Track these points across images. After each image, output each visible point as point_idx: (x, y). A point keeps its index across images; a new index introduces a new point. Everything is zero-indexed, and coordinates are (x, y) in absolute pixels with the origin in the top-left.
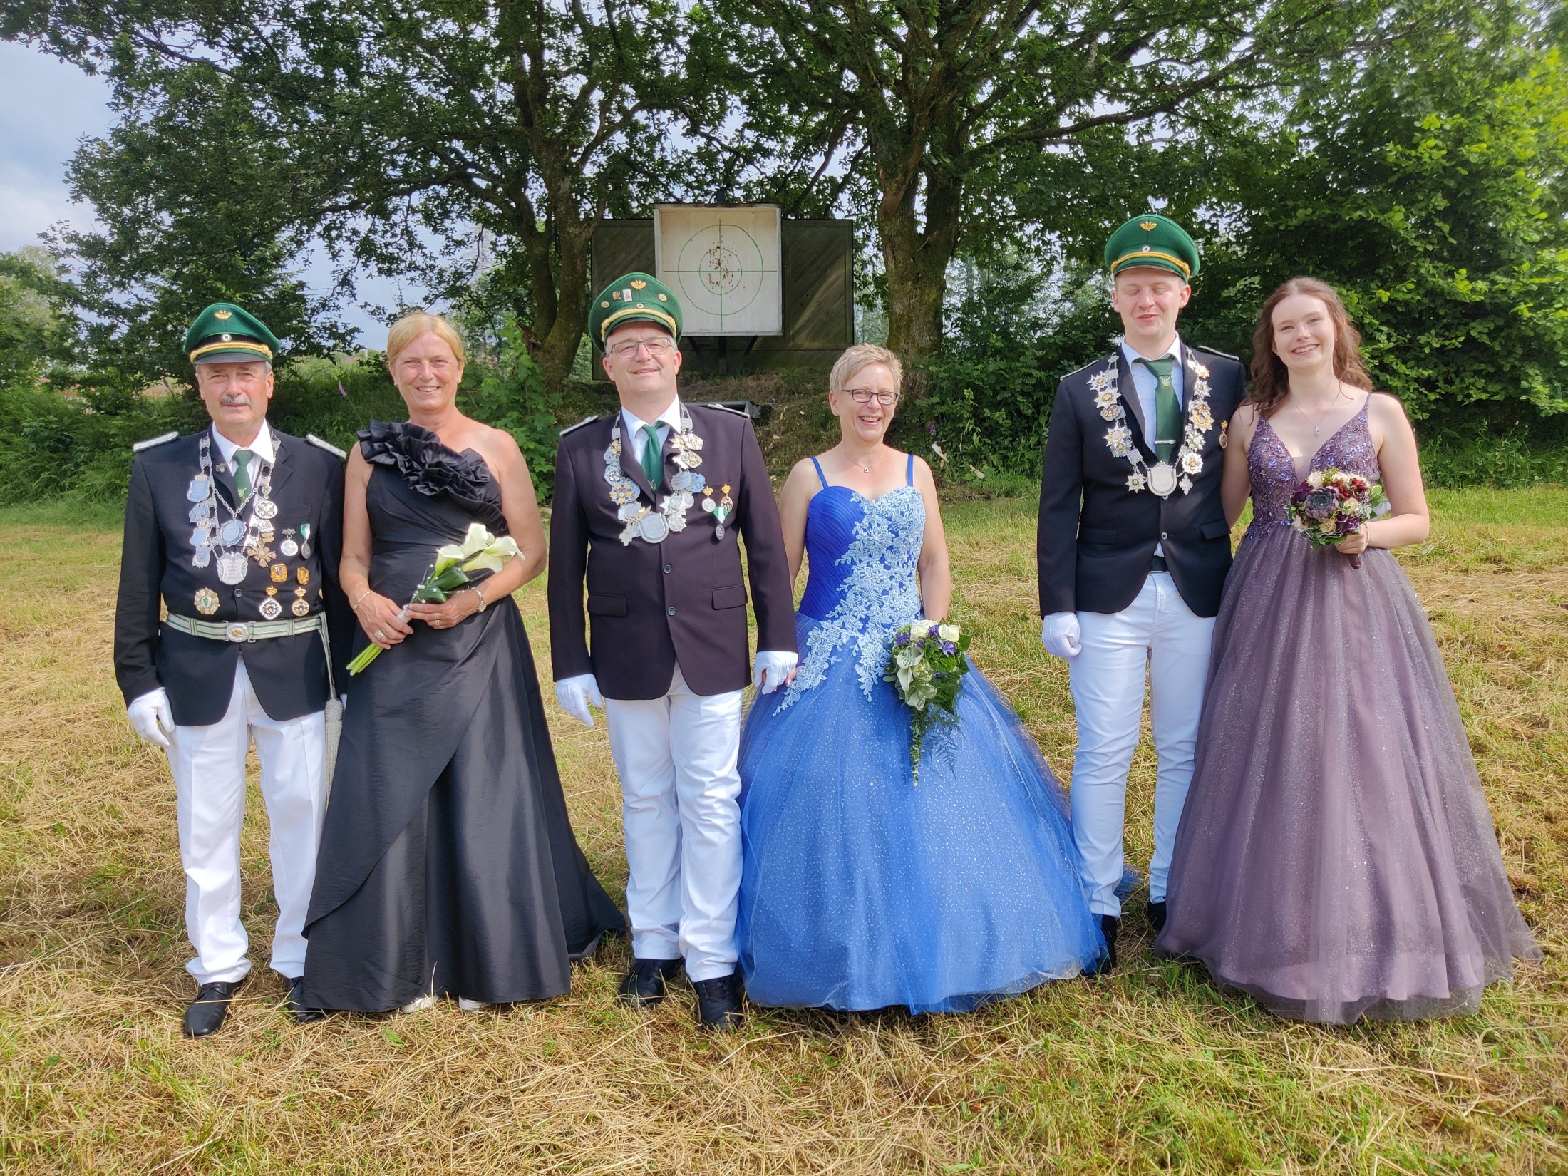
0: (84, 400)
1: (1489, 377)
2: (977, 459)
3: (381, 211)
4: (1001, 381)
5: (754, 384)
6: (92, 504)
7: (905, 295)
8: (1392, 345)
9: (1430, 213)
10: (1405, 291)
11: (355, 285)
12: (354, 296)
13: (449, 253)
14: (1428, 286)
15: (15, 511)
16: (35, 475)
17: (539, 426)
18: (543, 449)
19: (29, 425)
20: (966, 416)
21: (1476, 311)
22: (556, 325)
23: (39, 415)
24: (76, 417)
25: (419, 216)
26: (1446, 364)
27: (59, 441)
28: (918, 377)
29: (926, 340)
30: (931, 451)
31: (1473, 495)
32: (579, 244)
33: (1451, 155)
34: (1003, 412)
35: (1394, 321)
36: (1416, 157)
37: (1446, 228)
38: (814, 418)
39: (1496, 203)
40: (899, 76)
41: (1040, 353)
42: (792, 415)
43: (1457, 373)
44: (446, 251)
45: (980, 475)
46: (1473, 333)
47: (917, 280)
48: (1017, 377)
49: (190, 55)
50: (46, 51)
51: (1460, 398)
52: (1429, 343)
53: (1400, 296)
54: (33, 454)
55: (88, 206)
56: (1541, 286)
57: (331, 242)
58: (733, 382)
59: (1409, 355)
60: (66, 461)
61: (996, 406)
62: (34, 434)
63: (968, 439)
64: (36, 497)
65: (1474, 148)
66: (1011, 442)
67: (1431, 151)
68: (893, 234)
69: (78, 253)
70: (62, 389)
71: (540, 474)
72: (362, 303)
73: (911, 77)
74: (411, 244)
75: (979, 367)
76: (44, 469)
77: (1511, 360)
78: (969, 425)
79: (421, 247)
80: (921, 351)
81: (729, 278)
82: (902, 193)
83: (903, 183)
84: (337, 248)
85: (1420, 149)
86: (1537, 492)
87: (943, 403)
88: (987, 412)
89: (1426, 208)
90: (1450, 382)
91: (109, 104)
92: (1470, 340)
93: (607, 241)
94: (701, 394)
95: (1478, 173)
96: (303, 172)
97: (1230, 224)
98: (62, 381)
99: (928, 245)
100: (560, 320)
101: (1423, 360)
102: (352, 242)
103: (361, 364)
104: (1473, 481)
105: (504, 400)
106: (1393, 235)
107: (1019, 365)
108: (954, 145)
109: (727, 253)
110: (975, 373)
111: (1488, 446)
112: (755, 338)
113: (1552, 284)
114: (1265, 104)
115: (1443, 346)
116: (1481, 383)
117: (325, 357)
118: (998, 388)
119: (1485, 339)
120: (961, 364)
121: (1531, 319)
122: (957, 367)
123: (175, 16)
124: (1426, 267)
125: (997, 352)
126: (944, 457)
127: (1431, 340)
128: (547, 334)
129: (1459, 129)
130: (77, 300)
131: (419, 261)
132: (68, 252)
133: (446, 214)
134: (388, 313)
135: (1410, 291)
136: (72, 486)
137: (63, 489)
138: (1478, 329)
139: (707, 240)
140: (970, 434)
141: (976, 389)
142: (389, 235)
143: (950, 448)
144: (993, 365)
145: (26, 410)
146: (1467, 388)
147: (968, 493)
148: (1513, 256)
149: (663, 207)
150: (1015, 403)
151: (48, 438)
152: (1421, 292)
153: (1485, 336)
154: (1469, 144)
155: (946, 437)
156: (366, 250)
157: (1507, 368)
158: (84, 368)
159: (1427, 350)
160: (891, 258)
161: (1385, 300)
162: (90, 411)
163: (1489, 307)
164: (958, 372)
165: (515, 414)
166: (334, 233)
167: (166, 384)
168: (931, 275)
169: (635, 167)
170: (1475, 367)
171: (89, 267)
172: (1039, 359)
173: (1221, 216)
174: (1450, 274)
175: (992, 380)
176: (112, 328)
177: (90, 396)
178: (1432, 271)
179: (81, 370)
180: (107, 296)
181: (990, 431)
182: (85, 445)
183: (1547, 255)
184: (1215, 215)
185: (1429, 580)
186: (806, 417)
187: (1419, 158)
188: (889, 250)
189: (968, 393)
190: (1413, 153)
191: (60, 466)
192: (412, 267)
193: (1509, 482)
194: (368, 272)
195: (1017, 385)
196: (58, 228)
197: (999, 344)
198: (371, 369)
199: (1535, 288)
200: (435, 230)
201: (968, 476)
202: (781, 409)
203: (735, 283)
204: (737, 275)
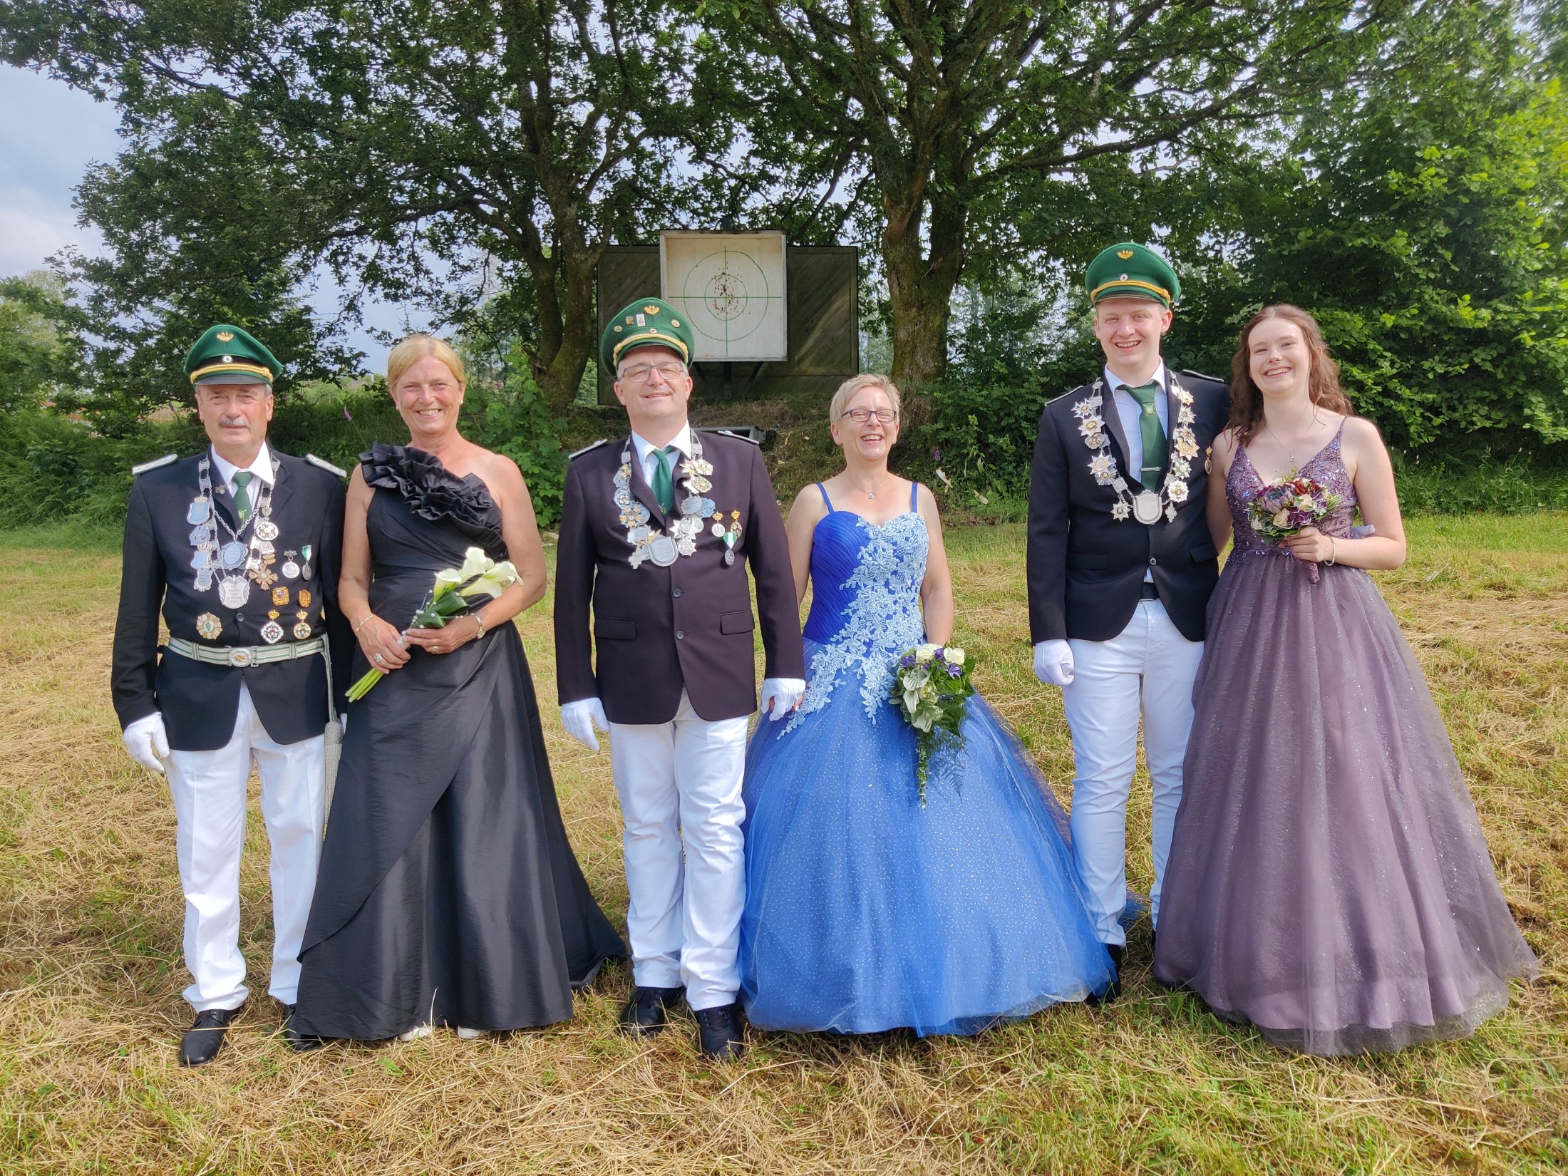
0: (89, 424)
1: (1492, 404)
2: (981, 485)
3: (388, 237)
4: (1005, 407)
5: (759, 409)
6: (96, 528)
7: (910, 321)
8: (1395, 371)
9: (1432, 241)
10: (1408, 317)
11: (361, 310)
12: (360, 321)
13: (455, 279)
14: (1432, 313)
15: (19, 534)
16: (39, 498)
17: (545, 451)
18: (547, 473)
19: (33, 449)
20: (970, 441)
21: (1479, 338)
22: (561, 351)
23: (44, 439)
24: (81, 442)
25: (426, 241)
26: (1450, 391)
27: (64, 464)
28: (922, 403)
29: (930, 366)
30: (935, 476)
31: (1477, 522)
32: (585, 269)
33: (1452, 183)
34: (1007, 438)
35: (1397, 347)
36: (1418, 185)
37: (1448, 256)
38: (819, 442)
39: (1498, 231)
40: (904, 104)
41: (1044, 380)
42: (797, 440)
43: (1460, 400)
44: (453, 277)
45: (984, 501)
46: (1477, 360)
47: (921, 306)
48: (1020, 404)
49: (199, 82)
50: (56, 77)
51: (1463, 425)
52: (1433, 369)
53: (1404, 322)
54: (38, 477)
55: (95, 231)
56: (1543, 314)
57: (338, 267)
58: (737, 408)
59: (1412, 382)
60: (70, 484)
61: (1000, 432)
62: (39, 457)
63: (972, 465)
64: (40, 520)
65: (1475, 177)
66: (1015, 468)
67: (1432, 180)
68: (898, 260)
69: (85, 277)
70: (67, 413)
71: (545, 499)
72: (368, 328)
73: (915, 105)
74: (418, 270)
75: (984, 393)
76: (48, 492)
77: (1514, 387)
78: (973, 451)
79: (427, 272)
80: (926, 377)
81: (734, 304)
82: (907, 220)
83: (908, 210)
84: (344, 273)
85: (1422, 177)
86: (1541, 518)
87: (947, 429)
88: (991, 438)
89: (1428, 235)
90: (1454, 409)
91: (118, 131)
92: (1474, 368)
93: (613, 267)
94: (705, 420)
95: (1479, 202)
96: (310, 197)
97: (1233, 251)
98: (67, 405)
99: (932, 272)
100: (565, 346)
101: (1427, 386)
102: (359, 267)
103: (367, 389)
104: (1477, 508)
105: (509, 425)
106: (1396, 263)
107: (1023, 391)
108: (958, 173)
109: (732, 280)
110: (979, 399)
111: (1492, 473)
112: (760, 364)
113: (1554, 312)
114: (1268, 133)
115: (1447, 373)
116: (1484, 410)
117: (331, 381)
118: (1002, 414)
119: (1488, 367)
120: (965, 390)
121: (1533, 346)
122: (962, 393)
123: (185, 43)
124: (1429, 292)
125: (1001, 378)
126: (948, 482)
127: (1434, 366)
128: (553, 359)
129: (1460, 159)
130: (83, 324)
131: (425, 285)
132: (75, 276)
133: (452, 239)
134: (394, 338)
135: (1414, 316)
136: (76, 509)
137: (67, 512)
138: (1482, 357)
139: (712, 266)
140: (974, 460)
141: (980, 416)
142: (396, 260)
143: (954, 474)
144: (997, 391)
145: (32, 433)
146: (1471, 415)
147: (972, 518)
148: (1515, 284)
149: (669, 234)
150: (1019, 428)
151: (54, 461)
152: (1425, 318)
153: (1488, 364)
154: (1470, 173)
155: (950, 462)
156: (373, 275)
157: (1510, 395)
158: (89, 391)
159: (1431, 376)
160: (895, 285)
161: (1389, 324)
162: (95, 435)
163: (1491, 335)
164: (962, 398)
165: (520, 439)
166: (341, 258)
167: (172, 408)
168: (935, 301)
169: (641, 194)
170: (1479, 394)
171: (96, 291)
172: (1043, 385)
173: (1225, 243)
174: (1453, 301)
175: (997, 405)
176: (119, 352)
177: (96, 420)
178: (1436, 297)
179: (86, 394)
180: (113, 320)
181: (994, 457)
182: (90, 468)
183: (1550, 283)
184: (1218, 242)
185: (1434, 606)
186: (811, 443)
187: (1421, 186)
188: (893, 276)
189: (973, 419)
190: (1415, 181)
191: (64, 489)
192: (418, 292)
193: (1512, 509)
194: (374, 297)
195: (1021, 411)
196: (65, 252)
197: (1004, 371)
198: (377, 393)
199: (1538, 317)
200: (442, 256)
201: (972, 502)
202: (786, 435)
203: (740, 309)
204: (743, 301)
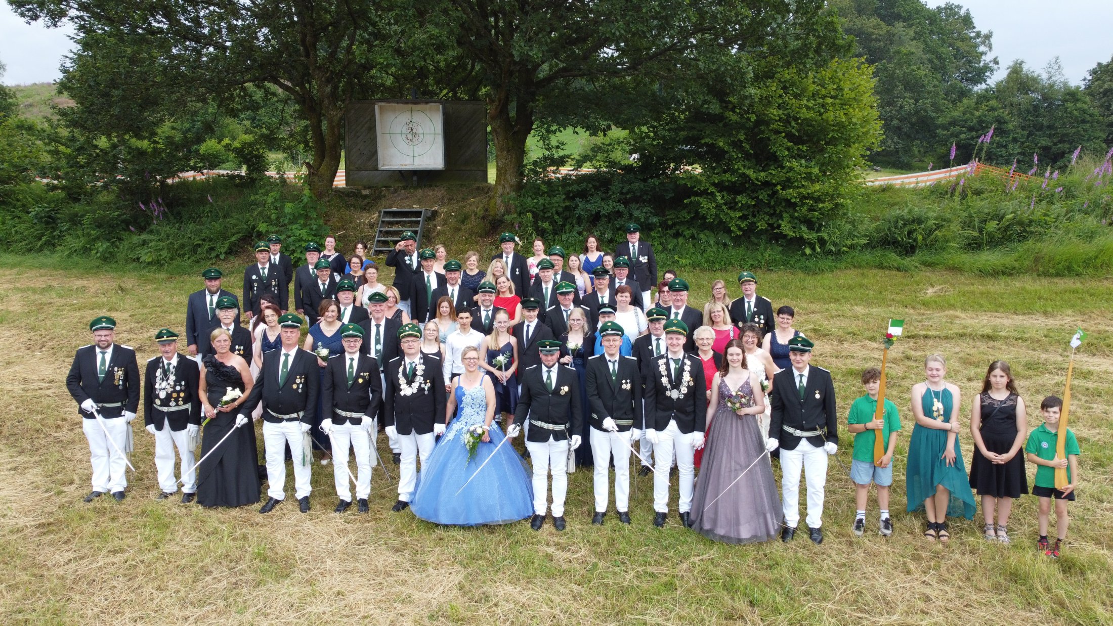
1: (771, 215)
4: (545, 210)
5: (431, 194)
6: (74, 257)
16: (38, 238)
20: (530, 224)
22: (324, 162)
23: (38, 203)
29: (514, 181)
32: (336, 120)
34: (548, 224)
38: (460, 217)
42: (448, 214)
47: (508, 151)
48: (554, 207)
54: (37, 226)
58: (419, 192)
61: (544, 219)
62: (36, 215)
68: (497, 127)
78: (530, 230)
80: (511, 186)
81: (417, 137)
83: (499, 105)
90: (754, 216)
93: (352, 111)
94: (402, 198)
99: (515, 132)
100: (327, 160)
109: (416, 125)
112: (430, 171)
122: (526, 200)
125: (544, 193)
127: (742, 199)
128: (320, 165)
136: (60, 245)
137: (55, 246)
138: (763, 195)
139: (404, 118)
141: (533, 214)
144: (541, 201)
145: (29, 199)
150: (554, 218)
151: (44, 217)
160: (496, 138)
165: (303, 222)
186: (455, 216)
197: (546, 190)
202: (443, 210)
203: (420, 140)
204: (421, 136)
